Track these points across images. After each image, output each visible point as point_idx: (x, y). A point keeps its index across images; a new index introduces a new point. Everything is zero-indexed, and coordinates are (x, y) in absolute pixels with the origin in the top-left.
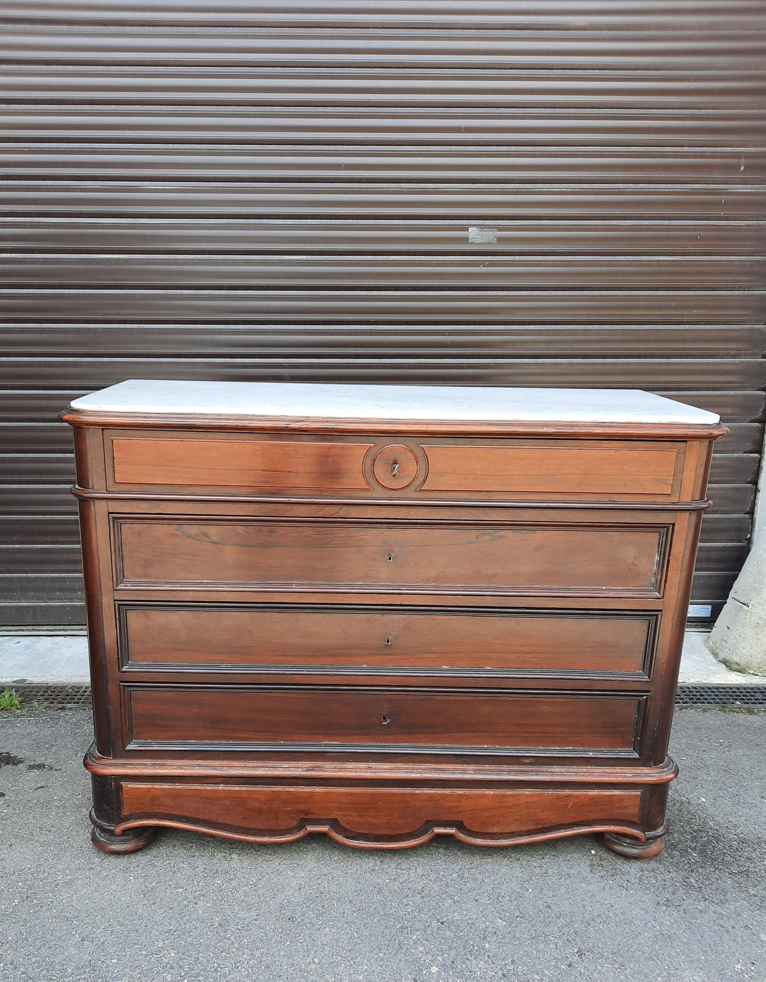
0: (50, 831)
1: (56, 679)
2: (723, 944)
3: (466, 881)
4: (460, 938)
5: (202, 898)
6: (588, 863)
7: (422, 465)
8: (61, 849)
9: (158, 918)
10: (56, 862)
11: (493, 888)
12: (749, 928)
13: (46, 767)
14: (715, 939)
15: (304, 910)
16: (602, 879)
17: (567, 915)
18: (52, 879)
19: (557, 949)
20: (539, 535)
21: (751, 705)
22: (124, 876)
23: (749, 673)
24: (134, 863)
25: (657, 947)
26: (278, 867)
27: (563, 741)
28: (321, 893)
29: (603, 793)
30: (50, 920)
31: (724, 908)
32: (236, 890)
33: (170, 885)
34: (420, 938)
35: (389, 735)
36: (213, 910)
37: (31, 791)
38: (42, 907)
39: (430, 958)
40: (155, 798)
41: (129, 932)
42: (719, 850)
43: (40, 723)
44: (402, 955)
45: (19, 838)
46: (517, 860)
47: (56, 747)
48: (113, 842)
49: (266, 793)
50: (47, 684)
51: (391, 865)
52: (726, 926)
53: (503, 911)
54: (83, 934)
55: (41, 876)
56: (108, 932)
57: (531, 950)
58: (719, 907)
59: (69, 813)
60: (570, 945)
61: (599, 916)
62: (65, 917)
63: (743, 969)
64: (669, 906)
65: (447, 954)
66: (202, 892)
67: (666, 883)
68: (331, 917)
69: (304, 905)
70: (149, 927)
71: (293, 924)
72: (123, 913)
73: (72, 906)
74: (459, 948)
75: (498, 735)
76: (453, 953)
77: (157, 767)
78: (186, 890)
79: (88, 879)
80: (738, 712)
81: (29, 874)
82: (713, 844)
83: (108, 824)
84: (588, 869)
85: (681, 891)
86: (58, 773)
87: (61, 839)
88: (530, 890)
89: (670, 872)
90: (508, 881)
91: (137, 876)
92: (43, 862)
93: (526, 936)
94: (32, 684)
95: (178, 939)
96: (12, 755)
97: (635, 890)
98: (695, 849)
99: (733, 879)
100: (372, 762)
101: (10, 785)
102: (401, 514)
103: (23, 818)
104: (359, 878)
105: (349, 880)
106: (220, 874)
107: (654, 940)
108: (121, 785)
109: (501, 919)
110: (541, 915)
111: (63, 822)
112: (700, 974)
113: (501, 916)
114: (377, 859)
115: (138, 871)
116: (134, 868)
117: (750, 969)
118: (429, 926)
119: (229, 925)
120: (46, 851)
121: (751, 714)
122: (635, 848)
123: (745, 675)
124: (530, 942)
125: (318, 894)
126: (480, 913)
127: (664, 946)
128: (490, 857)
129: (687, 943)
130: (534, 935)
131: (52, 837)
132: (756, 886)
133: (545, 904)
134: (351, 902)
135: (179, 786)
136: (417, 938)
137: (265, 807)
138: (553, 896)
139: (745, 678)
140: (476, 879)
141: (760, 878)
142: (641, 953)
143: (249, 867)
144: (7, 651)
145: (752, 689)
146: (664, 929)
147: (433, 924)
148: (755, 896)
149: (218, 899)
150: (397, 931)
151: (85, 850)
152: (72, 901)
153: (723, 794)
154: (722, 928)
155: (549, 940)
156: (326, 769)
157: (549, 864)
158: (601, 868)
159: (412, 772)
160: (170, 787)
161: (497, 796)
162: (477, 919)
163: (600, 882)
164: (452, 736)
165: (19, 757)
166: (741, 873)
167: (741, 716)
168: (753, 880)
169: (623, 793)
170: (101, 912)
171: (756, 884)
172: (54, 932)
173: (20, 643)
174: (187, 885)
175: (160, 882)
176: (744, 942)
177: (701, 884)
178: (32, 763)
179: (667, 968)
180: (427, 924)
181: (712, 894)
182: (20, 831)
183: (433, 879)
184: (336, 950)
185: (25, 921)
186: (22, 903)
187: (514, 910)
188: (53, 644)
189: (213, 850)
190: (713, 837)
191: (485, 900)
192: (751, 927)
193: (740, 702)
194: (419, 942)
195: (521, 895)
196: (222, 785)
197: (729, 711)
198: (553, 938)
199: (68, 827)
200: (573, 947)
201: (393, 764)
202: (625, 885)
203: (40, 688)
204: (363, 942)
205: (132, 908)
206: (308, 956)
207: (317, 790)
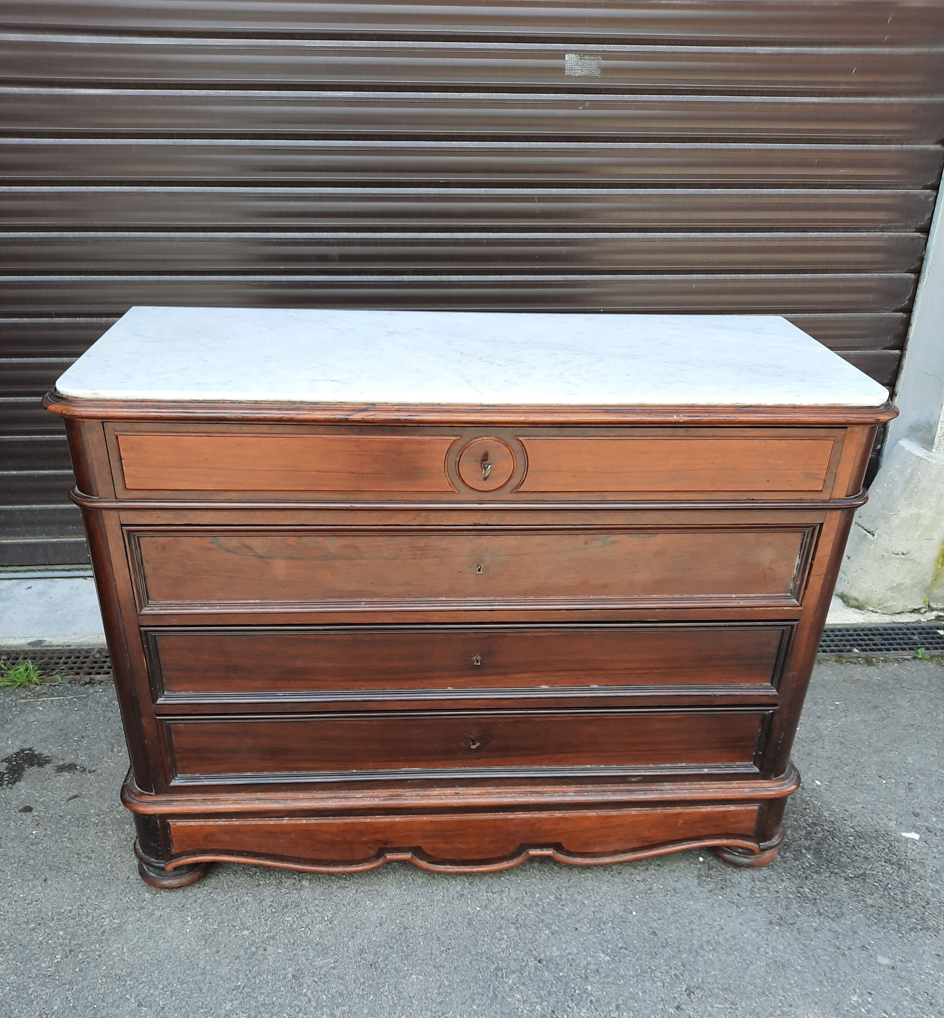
0: (90, 858)
1: (79, 638)
2: (838, 971)
3: (565, 903)
4: (559, 979)
5: (271, 942)
6: (696, 873)
7: (521, 462)
8: (105, 883)
9: (224, 971)
10: (100, 901)
11: (594, 912)
12: (867, 948)
13: (78, 767)
14: (830, 964)
15: (387, 952)
16: (711, 894)
17: (674, 943)
18: (98, 924)
19: (664, 988)
20: (661, 539)
21: (869, 653)
22: (181, 916)
23: (868, 610)
24: (190, 897)
25: (770, 979)
26: (355, 896)
27: (676, 758)
28: (406, 928)
29: (716, 809)
30: (100, 981)
31: (840, 924)
32: (309, 929)
33: (234, 926)
34: (517, 983)
35: (478, 759)
36: (285, 957)
37: (63, 803)
38: (89, 963)
39: (527, 1008)
40: (209, 835)
41: (192, 991)
42: (835, 848)
43: (66, 705)
44: (498, 1006)
45: (54, 870)
46: (619, 873)
47: (87, 739)
48: (164, 877)
49: (338, 825)
50: (69, 646)
51: (482, 887)
52: (842, 947)
53: (606, 941)
54: (139, 998)
55: (84, 921)
56: (167, 993)
57: (636, 991)
58: (834, 923)
59: (110, 832)
60: (678, 981)
61: (708, 942)
62: (116, 975)
63: (860, 1001)
64: (782, 925)
65: (546, 1001)
66: (271, 934)
67: (778, 895)
68: (417, 960)
69: (387, 946)
70: (214, 985)
71: (376, 971)
72: (183, 966)
73: (124, 960)
74: (560, 992)
75: (602, 755)
76: (552, 1000)
77: (209, 803)
78: (253, 931)
79: (139, 922)
80: (855, 663)
81: (70, 918)
82: (828, 841)
83: (157, 861)
84: (696, 881)
85: (794, 906)
86: (92, 777)
87: (103, 869)
88: (634, 913)
89: (782, 880)
90: (610, 902)
91: (195, 916)
92: (85, 901)
93: (631, 973)
94: (51, 646)
95: (248, 999)
96: (36, 753)
97: (747, 906)
98: (808, 849)
99: (849, 885)
100: (459, 787)
101: (37, 795)
102: (494, 519)
103: (57, 841)
104: (446, 906)
105: (436, 910)
106: (290, 908)
107: (766, 970)
108: (168, 823)
109: (603, 952)
110: (646, 944)
111: (104, 845)
112: (815, 1010)
113: (604, 948)
114: (466, 879)
115: (195, 909)
116: (191, 904)
117: (867, 1000)
118: (525, 966)
119: (304, 977)
120: (87, 887)
121: (869, 665)
122: (747, 858)
123: (863, 612)
124: (635, 980)
125: (402, 929)
126: (580, 945)
127: (777, 977)
128: (589, 870)
129: (801, 972)
130: (639, 971)
131: (93, 866)
132: (873, 894)
133: (651, 930)
134: (438, 938)
135: (236, 822)
136: (513, 982)
137: (338, 839)
138: (659, 919)
139: (863, 616)
140: (575, 901)
141: (877, 882)
142: (753, 987)
143: (322, 897)
144: (17, 600)
145: (870, 630)
146: (776, 955)
147: (530, 963)
148: (873, 906)
149: (290, 942)
150: (491, 975)
151: (133, 883)
152: (123, 953)
153: (838, 774)
154: (838, 950)
155: (655, 976)
156: (406, 798)
157: (653, 877)
158: (709, 879)
159: (506, 797)
160: (226, 823)
161: (599, 817)
162: (577, 954)
163: (708, 898)
164: (550, 757)
165: (45, 755)
166: (858, 877)
167: (859, 668)
168: (871, 885)
169: (739, 808)
170: (157, 966)
171: (873, 891)
172: (106, 996)
173: (32, 589)
174: (253, 925)
175: (222, 923)
176: (861, 967)
177: (816, 894)
178: (61, 763)
179: (780, 1004)
180: (523, 964)
181: (827, 906)
182: (55, 860)
183: (528, 904)
184: (425, 1003)
185: (71, 983)
186: (65, 960)
187: (617, 940)
188: (72, 588)
189: (280, 875)
190: (828, 831)
191: (585, 928)
192: (868, 947)
193: (857, 649)
194: (515, 987)
195: (624, 920)
196: (287, 818)
197: (846, 662)
198: (659, 974)
199: (111, 851)
200: (681, 984)
201: (483, 788)
202: (735, 901)
203: (61, 652)
204: (454, 991)
205: (192, 959)
206: (395, 1013)
207: (397, 819)
